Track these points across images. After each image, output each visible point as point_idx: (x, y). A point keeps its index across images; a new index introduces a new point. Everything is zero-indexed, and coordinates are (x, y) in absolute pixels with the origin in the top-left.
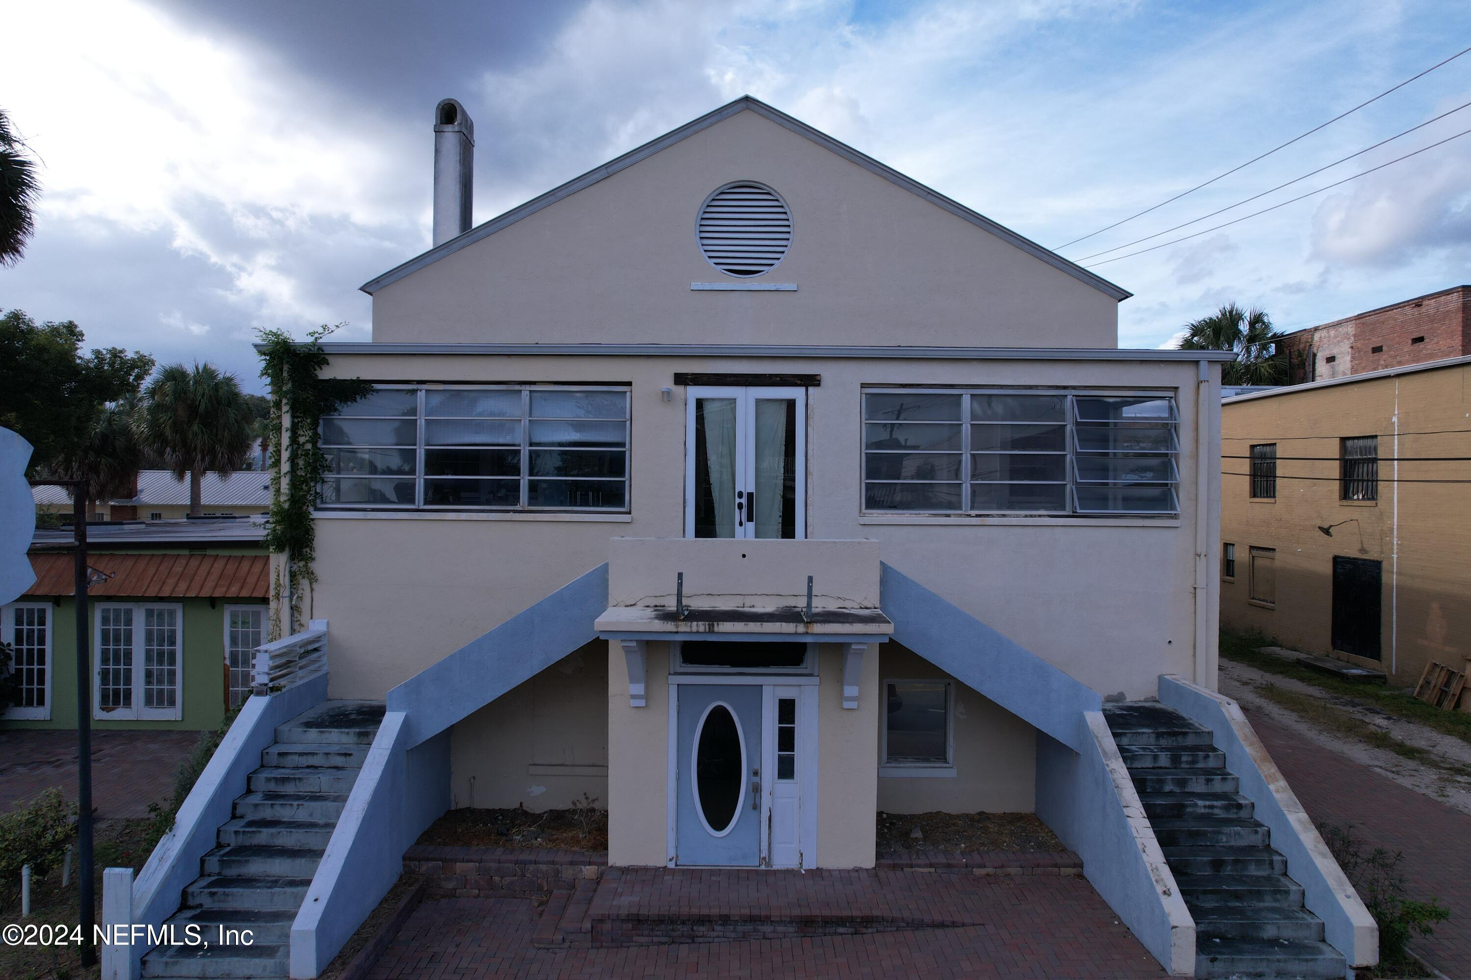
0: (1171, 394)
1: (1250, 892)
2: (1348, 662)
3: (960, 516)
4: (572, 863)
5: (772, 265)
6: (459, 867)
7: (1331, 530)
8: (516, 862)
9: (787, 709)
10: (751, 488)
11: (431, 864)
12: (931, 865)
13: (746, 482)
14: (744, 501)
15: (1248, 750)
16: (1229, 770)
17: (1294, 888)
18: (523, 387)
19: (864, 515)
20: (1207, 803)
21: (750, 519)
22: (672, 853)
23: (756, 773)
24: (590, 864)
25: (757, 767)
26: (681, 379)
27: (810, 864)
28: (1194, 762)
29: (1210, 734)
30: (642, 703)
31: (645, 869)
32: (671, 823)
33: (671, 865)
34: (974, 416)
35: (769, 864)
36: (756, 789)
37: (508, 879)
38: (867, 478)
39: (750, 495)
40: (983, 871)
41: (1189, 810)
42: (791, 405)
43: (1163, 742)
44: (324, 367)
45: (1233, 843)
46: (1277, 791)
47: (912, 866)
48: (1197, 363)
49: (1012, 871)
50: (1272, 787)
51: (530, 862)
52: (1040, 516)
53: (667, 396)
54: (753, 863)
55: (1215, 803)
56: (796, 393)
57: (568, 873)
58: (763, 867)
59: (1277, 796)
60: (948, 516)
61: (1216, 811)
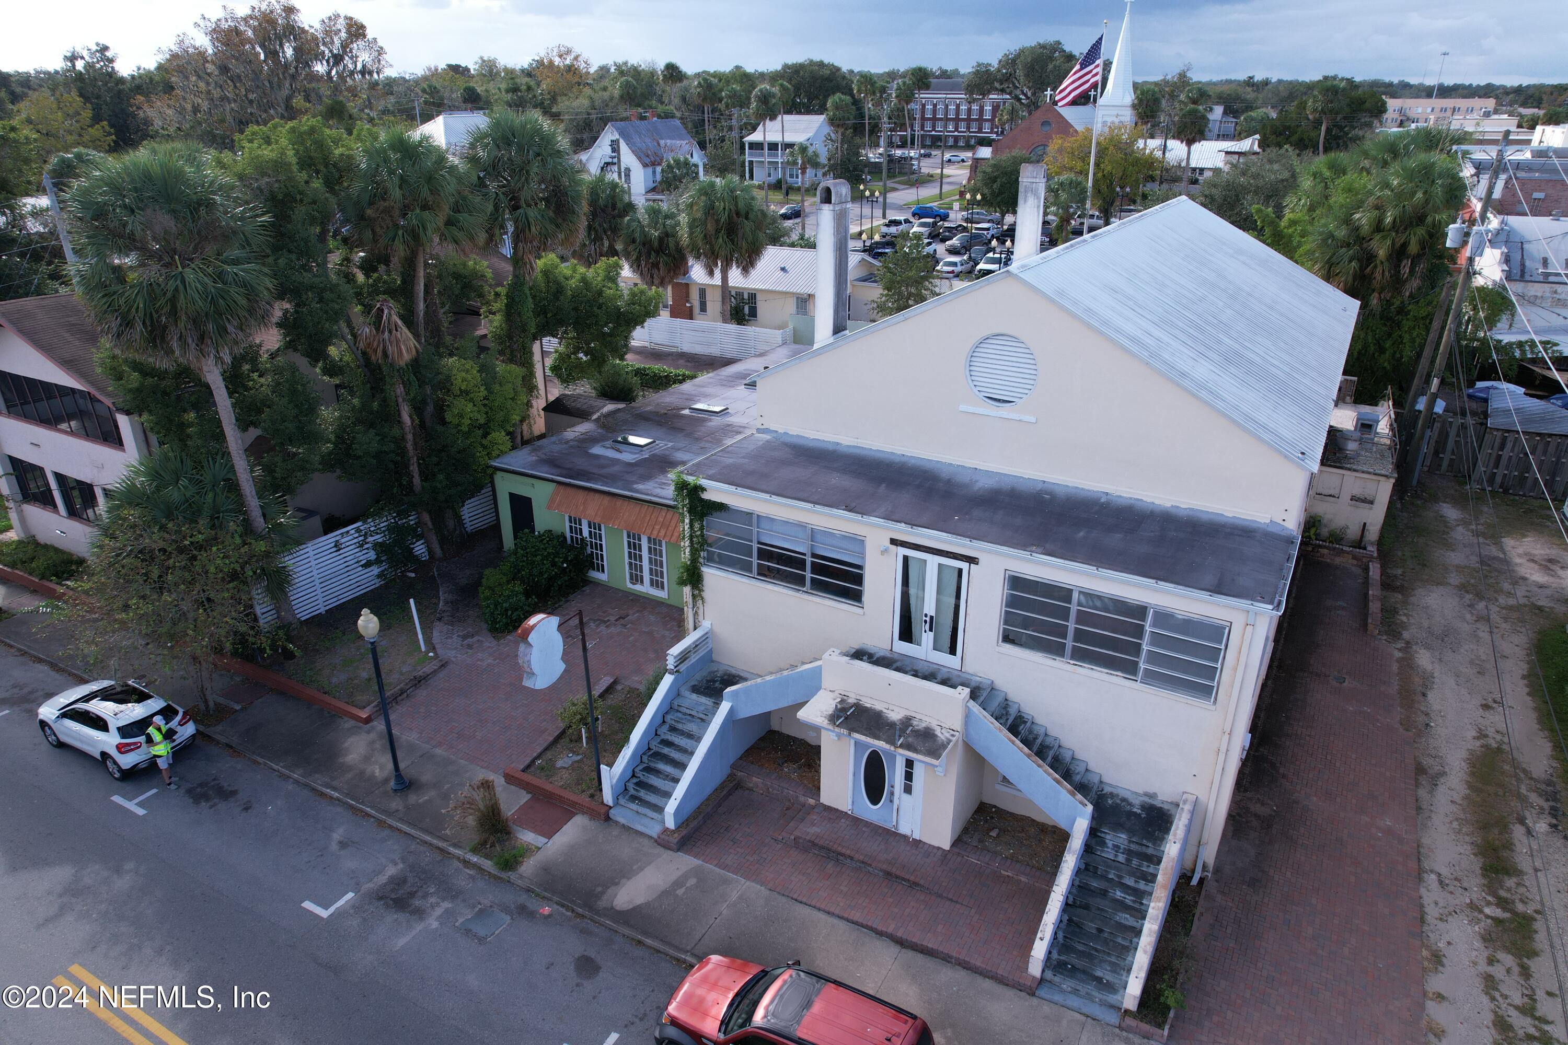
0: (1227, 625)
3: (1063, 661)
4: (804, 795)
5: (1021, 398)
6: (754, 779)
8: (779, 786)
9: (909, 764)
10: (934, 615)
11: (742, 773)
12: (979, 860)
13: (929, 610)
14: (928, 619)
15: (1160, 877)
18: (808, 525)
19: (1001, 646)
20: (1123, 895)
21: (931, 630)
22: (850, 807)
23: (892, 787)
24: (812, 798)
25: (893, 784)
26: (895, 542)
27: (916, 836)
28: (1140, 865)
31: (837, 810)
32: (850, 793)
33: (850, 812)
34: (1080, 604)
35: (896, 829)
36: (892, 794)
38: (1004, 624)
39: (932, 617)
41: (1110, 894)
42: (960, 571)
44: (702, 494)
46: (1153, 908)
47: (969, 856)
48: (1247, 611)
49: (1022, 879)
50: (1153, 904)
51: (786, 789)
52: (1117, 676)
53: (886, 549)
54: (889, 826)
55: (1128, 897)
56: (964, 566)
57: (802, 799)
58: (893, 830)
59: (1151, 911)
60: (1055, 659)
61: (1126, 901)
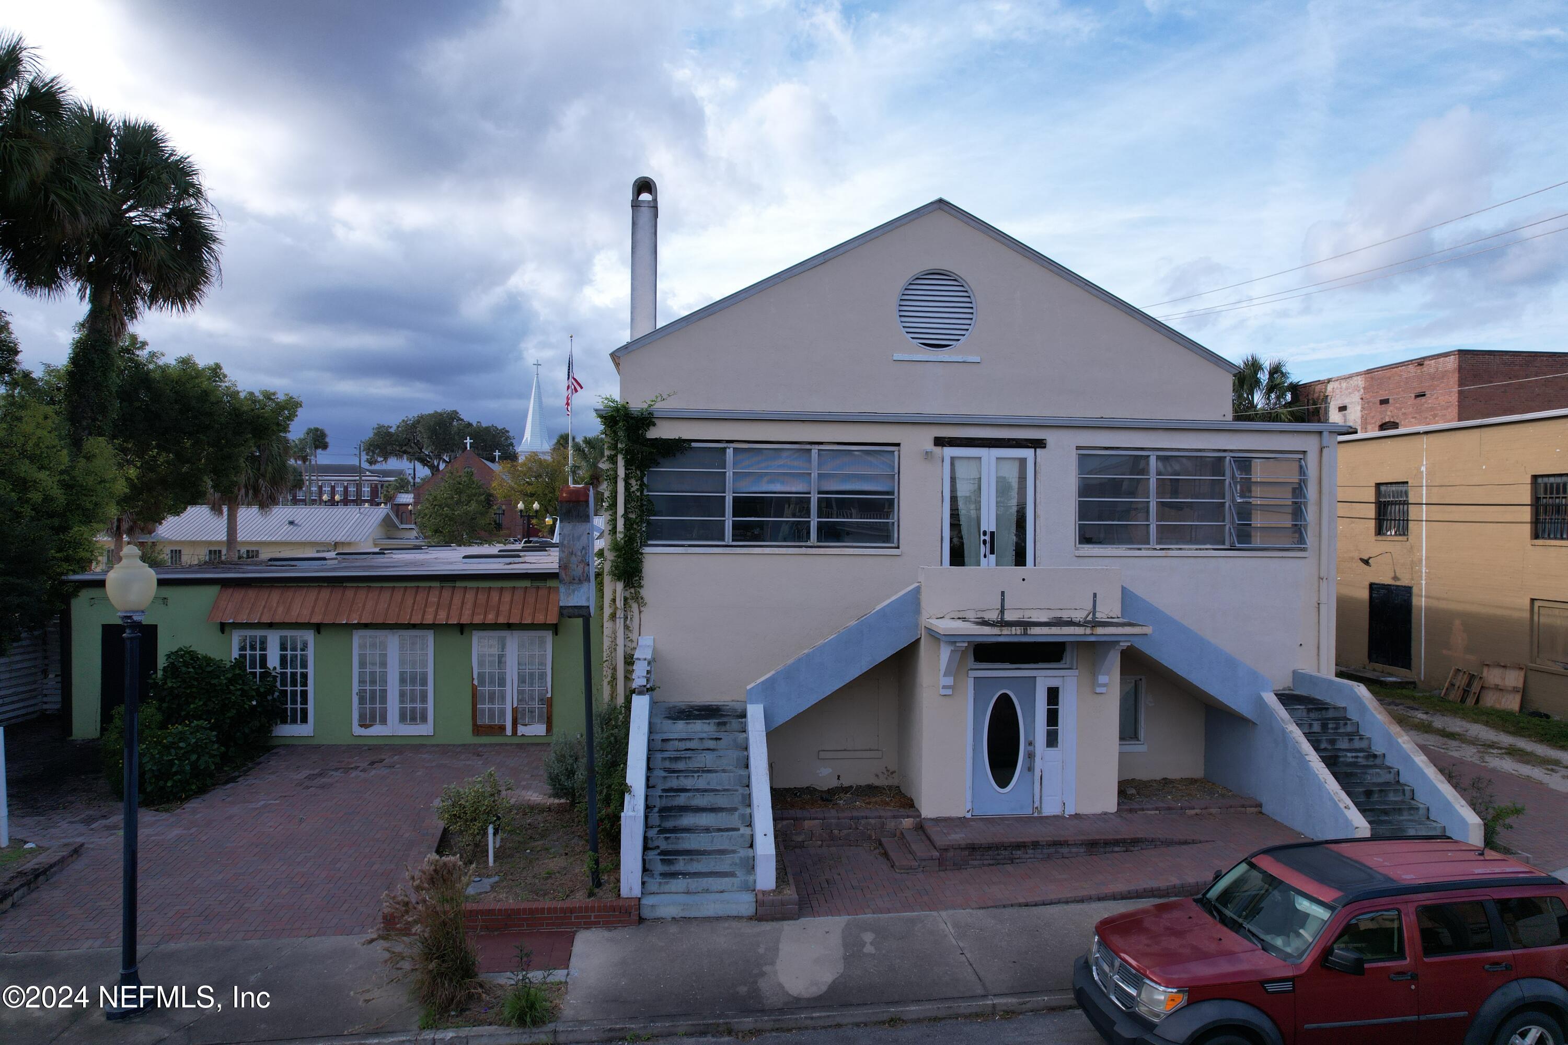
0: (1301, 456)
1: (1394, 809)
2: (1383, 672)
3: (1149, 549)
4: (895, 817)
5: (959, 340)
6: (807, 824)
7: (1370, 561)
8: (852, 818)
9: (1053, 695)
10: (994, 529)
11: (785, 822)
12: (1157, 809)
13: (989, 523)
14: (987, 538)
15: (1379, 717)
16: (1361, 732)
17: (1421, 806)
18: (813, 447)
19: (1077, 549)
20: (1354, 754)
21: (992, 552)
22: (969, 807)
23: (1030, 744)
24: (908, 817)
25: (1031, 739)
26: (940, 442)
27: (1070, 810)
28: (1336, 728)
29: (1345, 709)
30: (949, 692)
31: (950, 819)
32: (969, 783)
33: (969, 816)
34: (1159, 473)
35: (1040, 812)
36: (1031, 756)
37: (845, 832)
38: (1079, 520)
39: (992, 534)
40: (1193, 812)
41: (1341, 759)
42: (1023, 462)
43: (1312, 715)
44: (652, 428)
45: (1375, 780)
46: (1404, 743)
47: (1143, 810)
48: (1320, 433)
49: (1213, 811)
50: (1400, 740)
51: (863, 818)
52: (1207, 549)
53: (928, 455)
54: (1028, 811)
55: (1359, 754)
56: (1028, 453)
57: (891, 825)
58: (1036, 815)
59: (1404, 746)
60: (1140, 549)
61: (1359, 760)
